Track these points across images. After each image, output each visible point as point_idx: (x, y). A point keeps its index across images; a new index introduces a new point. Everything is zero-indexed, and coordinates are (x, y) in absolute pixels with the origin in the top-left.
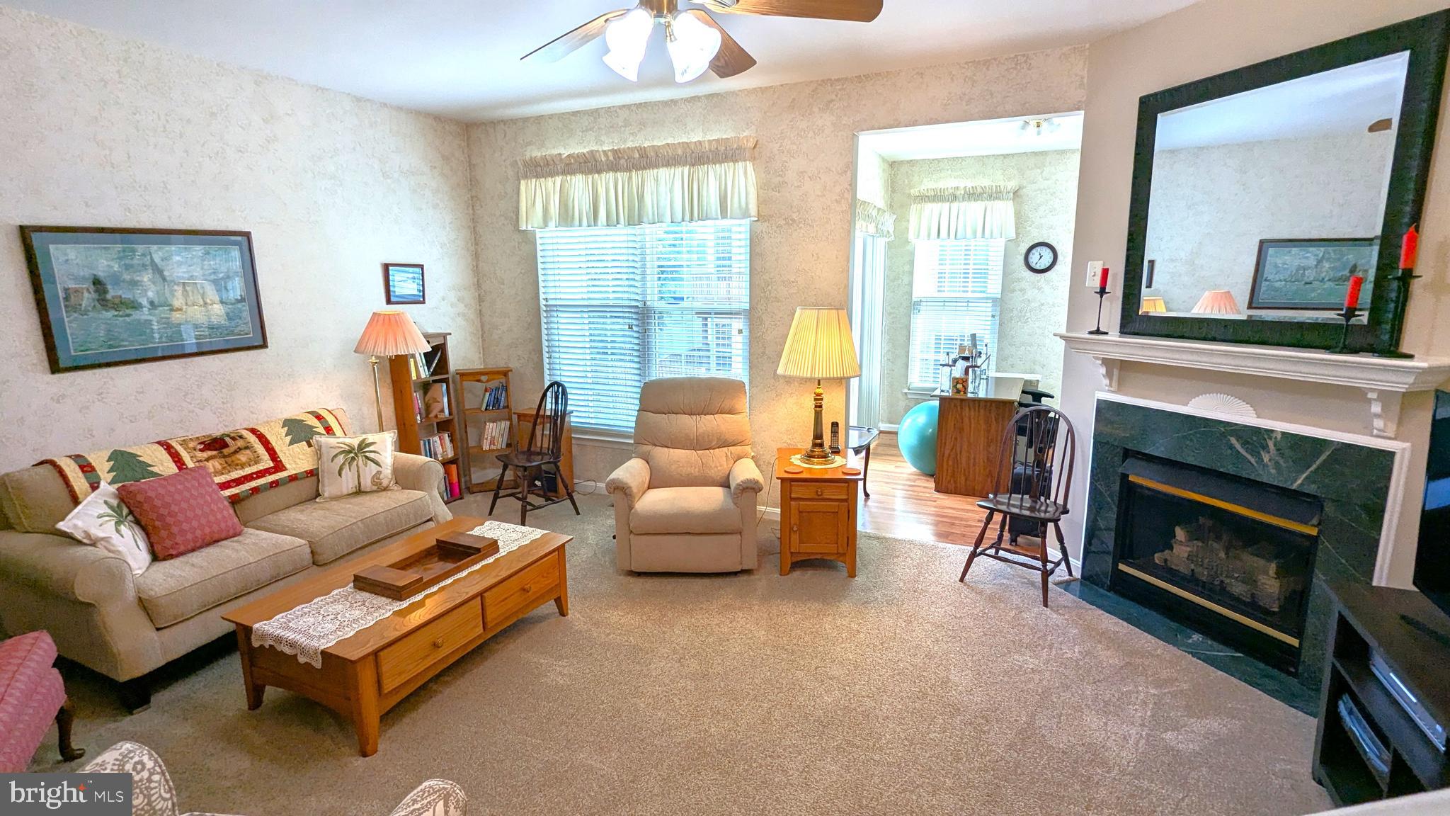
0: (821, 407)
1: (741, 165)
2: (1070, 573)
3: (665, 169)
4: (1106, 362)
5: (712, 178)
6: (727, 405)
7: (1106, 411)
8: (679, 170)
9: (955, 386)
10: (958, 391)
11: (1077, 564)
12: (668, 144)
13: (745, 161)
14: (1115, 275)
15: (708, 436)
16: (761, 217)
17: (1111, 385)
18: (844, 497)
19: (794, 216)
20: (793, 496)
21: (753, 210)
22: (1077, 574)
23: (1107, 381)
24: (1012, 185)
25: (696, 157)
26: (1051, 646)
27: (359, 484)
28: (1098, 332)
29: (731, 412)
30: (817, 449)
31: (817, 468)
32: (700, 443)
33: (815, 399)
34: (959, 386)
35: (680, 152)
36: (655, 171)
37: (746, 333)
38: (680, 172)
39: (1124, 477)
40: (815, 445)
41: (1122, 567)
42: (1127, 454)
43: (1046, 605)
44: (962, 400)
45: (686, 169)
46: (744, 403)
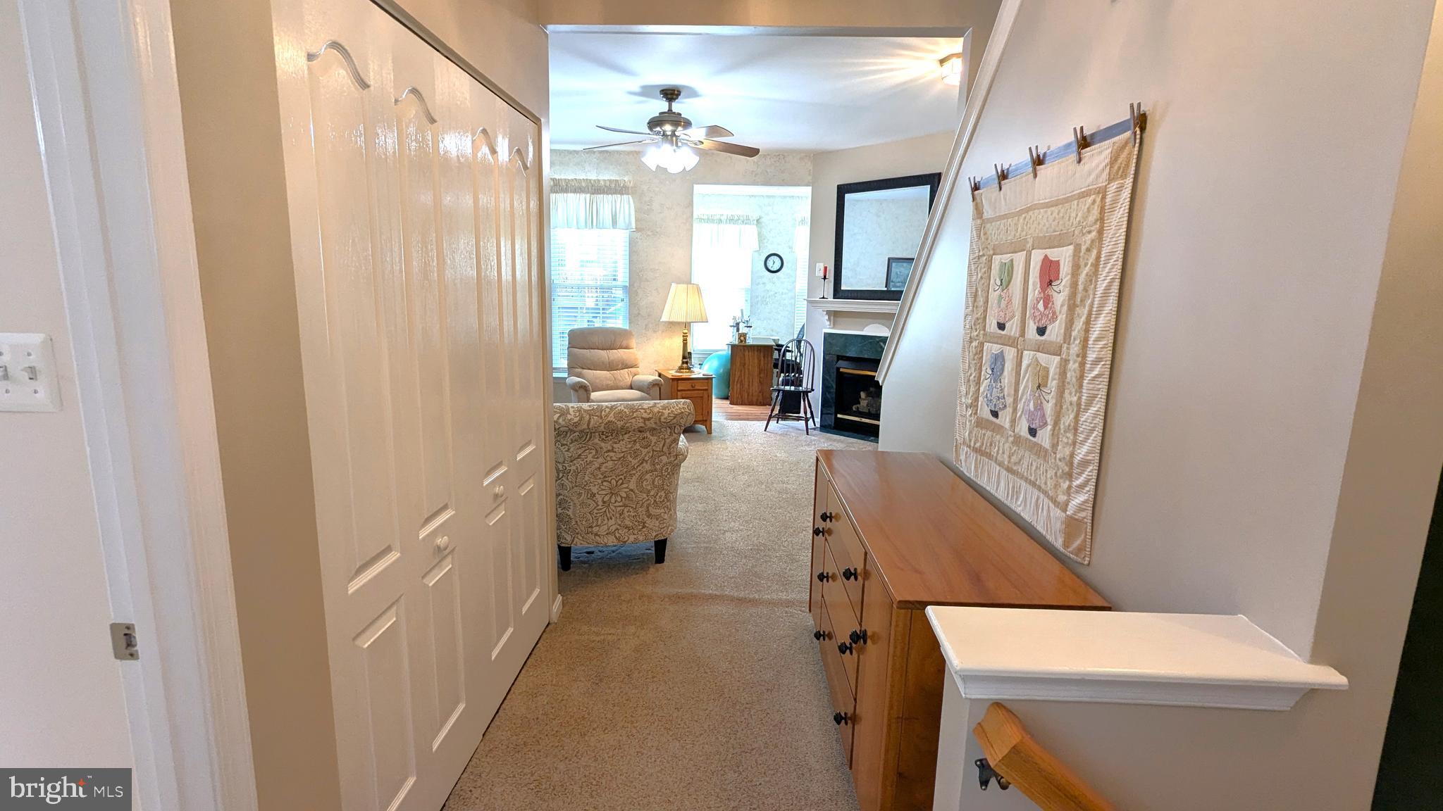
0: (686, 340)
1: (625, 197)
2: (815, 425)
3: (572, 194)
4: (829, 313)
5: (606, 203)
6: (624, 343)
7: (828, 337)
8: (583, 196)
9: (739, 338)
10: (742, 341)
11: (818, 420)
12: (576, 179)
13: (628, 194)
14: (830, 270)
15: (616, 362)
16: (638, 230)
17: (830, 325)
18: (706, 388)
19: (658, 230)
20: (679, 388)
21: (634, 225)
22: (818, 425)
23: (829, 323)
24: (755, 216)
25: (596, 189)
28: (823, 298)
29: (627, 348)
30: (685, 365)
31: (686, 373)
32: (611, 366)
33: (683, 336)
34: (742, 338)
35: (584, 184)
36: (565, 194)
37: (626, 300)
38: (583, 198)
39: (838, 369)
40: (683, 363)
41: (839, 416)
42: (840, 358)
43: (808, 434)
44: (744, 346)
45: (589, 195)
46: (633, 342)
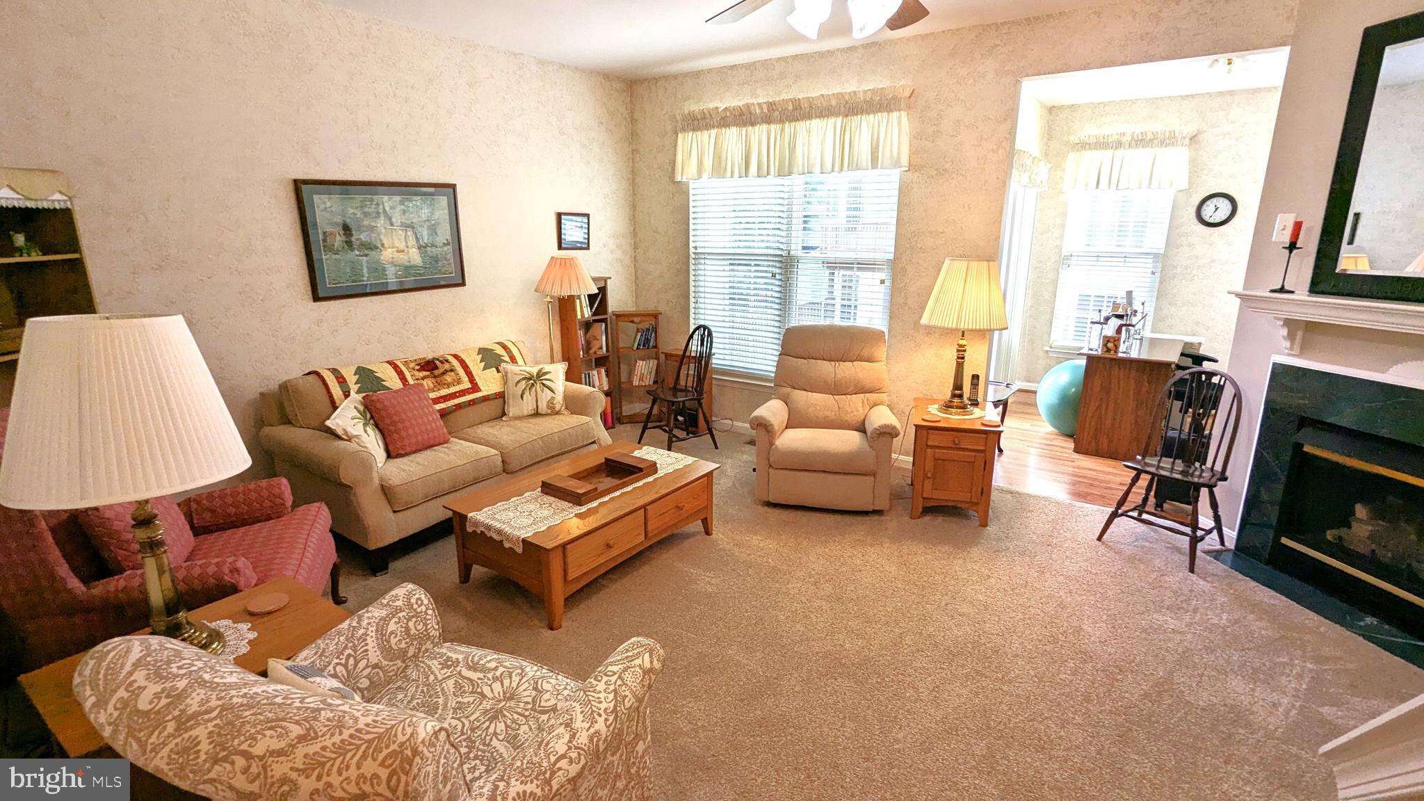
0: (963, 358)
1: (895, 115)
2: (1222, 542)
3: (818, 120)
4: (1288, 323)
5: (865, 127)
6: (866, 353)
7: (1281, 374)
8: (831, 121)
9: (1105, 345)
10: (1108, 350)
11: (1231, 534)
12: (823, 95)
13: (900, 110)
14: (1309, 230)
15: (846, 382)
16: (912, 167)
17: (1291, 349)
18: (982, 448)
19: (947, 166)
20: (929, 443)
21: (905, 161)
22: (1231, 544)
23: (1288, 344)
24: (1190, 129)
25: (850, 108)
26: (1195, 611)
27: (537, 406)
28: (1282, 290)
29: (869, 360)
30: (956, 400)
31: (955, 419)
32: (837, 389)
33: (958, 351)
34: (1110, 345)
35: (834, 103)
36: (808, 122)
37: (887, 283)
38: (833, 123)
39: (1298, 447)
40: (954, 396)
41: (1284, 541)
42: (1303, 422)
43: (1192, 570)
44: (1112, 360)
45: (839, 120)
46: (881, 352)
